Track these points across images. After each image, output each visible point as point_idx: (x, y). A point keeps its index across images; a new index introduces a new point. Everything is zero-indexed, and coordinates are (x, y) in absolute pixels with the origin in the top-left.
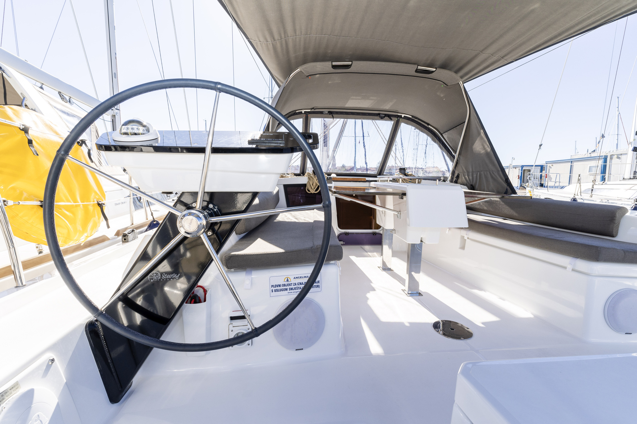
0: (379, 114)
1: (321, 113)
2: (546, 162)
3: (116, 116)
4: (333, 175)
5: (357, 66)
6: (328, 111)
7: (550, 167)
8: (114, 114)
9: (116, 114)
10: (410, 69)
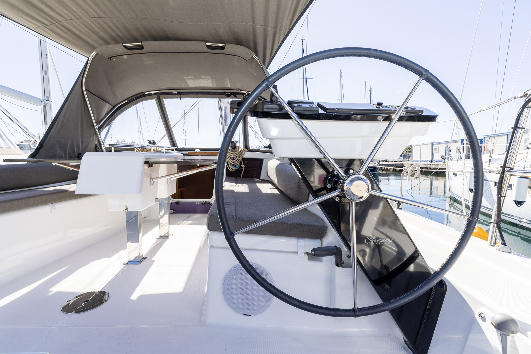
0: (225, 92)
1: (171, 93)
2: (484, 136)
3: (47, 106)
4: (197, 150)
5: (149, 45)
6: (177, 92)
7: (487, 140)
8: (44, 105)
9: (46, 105)
10: (201, 46)
